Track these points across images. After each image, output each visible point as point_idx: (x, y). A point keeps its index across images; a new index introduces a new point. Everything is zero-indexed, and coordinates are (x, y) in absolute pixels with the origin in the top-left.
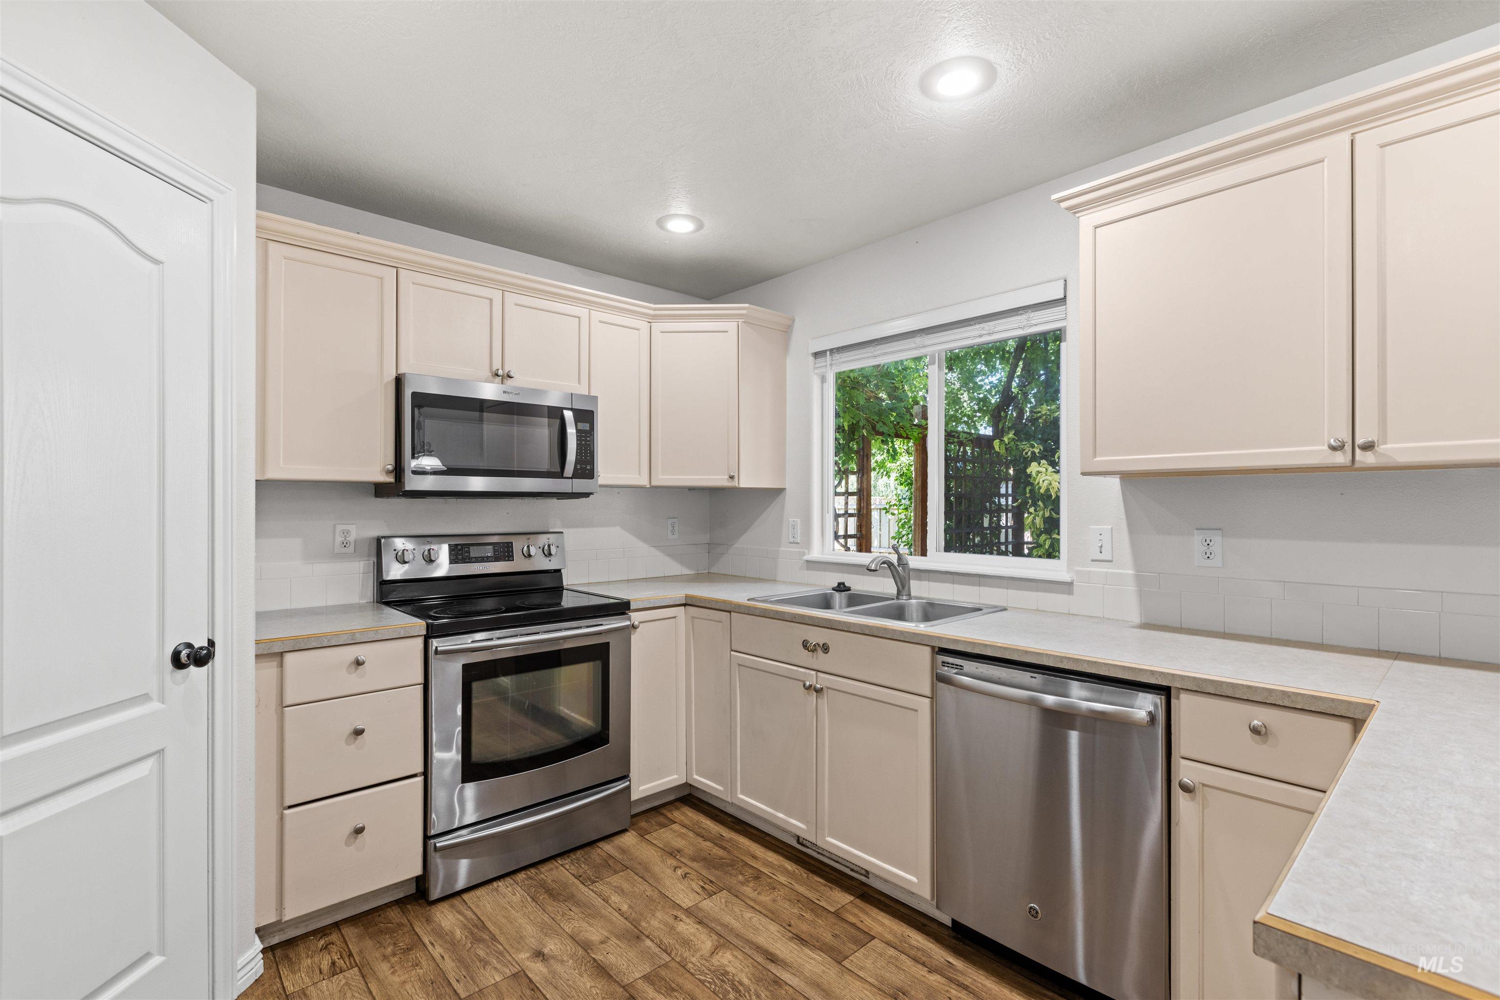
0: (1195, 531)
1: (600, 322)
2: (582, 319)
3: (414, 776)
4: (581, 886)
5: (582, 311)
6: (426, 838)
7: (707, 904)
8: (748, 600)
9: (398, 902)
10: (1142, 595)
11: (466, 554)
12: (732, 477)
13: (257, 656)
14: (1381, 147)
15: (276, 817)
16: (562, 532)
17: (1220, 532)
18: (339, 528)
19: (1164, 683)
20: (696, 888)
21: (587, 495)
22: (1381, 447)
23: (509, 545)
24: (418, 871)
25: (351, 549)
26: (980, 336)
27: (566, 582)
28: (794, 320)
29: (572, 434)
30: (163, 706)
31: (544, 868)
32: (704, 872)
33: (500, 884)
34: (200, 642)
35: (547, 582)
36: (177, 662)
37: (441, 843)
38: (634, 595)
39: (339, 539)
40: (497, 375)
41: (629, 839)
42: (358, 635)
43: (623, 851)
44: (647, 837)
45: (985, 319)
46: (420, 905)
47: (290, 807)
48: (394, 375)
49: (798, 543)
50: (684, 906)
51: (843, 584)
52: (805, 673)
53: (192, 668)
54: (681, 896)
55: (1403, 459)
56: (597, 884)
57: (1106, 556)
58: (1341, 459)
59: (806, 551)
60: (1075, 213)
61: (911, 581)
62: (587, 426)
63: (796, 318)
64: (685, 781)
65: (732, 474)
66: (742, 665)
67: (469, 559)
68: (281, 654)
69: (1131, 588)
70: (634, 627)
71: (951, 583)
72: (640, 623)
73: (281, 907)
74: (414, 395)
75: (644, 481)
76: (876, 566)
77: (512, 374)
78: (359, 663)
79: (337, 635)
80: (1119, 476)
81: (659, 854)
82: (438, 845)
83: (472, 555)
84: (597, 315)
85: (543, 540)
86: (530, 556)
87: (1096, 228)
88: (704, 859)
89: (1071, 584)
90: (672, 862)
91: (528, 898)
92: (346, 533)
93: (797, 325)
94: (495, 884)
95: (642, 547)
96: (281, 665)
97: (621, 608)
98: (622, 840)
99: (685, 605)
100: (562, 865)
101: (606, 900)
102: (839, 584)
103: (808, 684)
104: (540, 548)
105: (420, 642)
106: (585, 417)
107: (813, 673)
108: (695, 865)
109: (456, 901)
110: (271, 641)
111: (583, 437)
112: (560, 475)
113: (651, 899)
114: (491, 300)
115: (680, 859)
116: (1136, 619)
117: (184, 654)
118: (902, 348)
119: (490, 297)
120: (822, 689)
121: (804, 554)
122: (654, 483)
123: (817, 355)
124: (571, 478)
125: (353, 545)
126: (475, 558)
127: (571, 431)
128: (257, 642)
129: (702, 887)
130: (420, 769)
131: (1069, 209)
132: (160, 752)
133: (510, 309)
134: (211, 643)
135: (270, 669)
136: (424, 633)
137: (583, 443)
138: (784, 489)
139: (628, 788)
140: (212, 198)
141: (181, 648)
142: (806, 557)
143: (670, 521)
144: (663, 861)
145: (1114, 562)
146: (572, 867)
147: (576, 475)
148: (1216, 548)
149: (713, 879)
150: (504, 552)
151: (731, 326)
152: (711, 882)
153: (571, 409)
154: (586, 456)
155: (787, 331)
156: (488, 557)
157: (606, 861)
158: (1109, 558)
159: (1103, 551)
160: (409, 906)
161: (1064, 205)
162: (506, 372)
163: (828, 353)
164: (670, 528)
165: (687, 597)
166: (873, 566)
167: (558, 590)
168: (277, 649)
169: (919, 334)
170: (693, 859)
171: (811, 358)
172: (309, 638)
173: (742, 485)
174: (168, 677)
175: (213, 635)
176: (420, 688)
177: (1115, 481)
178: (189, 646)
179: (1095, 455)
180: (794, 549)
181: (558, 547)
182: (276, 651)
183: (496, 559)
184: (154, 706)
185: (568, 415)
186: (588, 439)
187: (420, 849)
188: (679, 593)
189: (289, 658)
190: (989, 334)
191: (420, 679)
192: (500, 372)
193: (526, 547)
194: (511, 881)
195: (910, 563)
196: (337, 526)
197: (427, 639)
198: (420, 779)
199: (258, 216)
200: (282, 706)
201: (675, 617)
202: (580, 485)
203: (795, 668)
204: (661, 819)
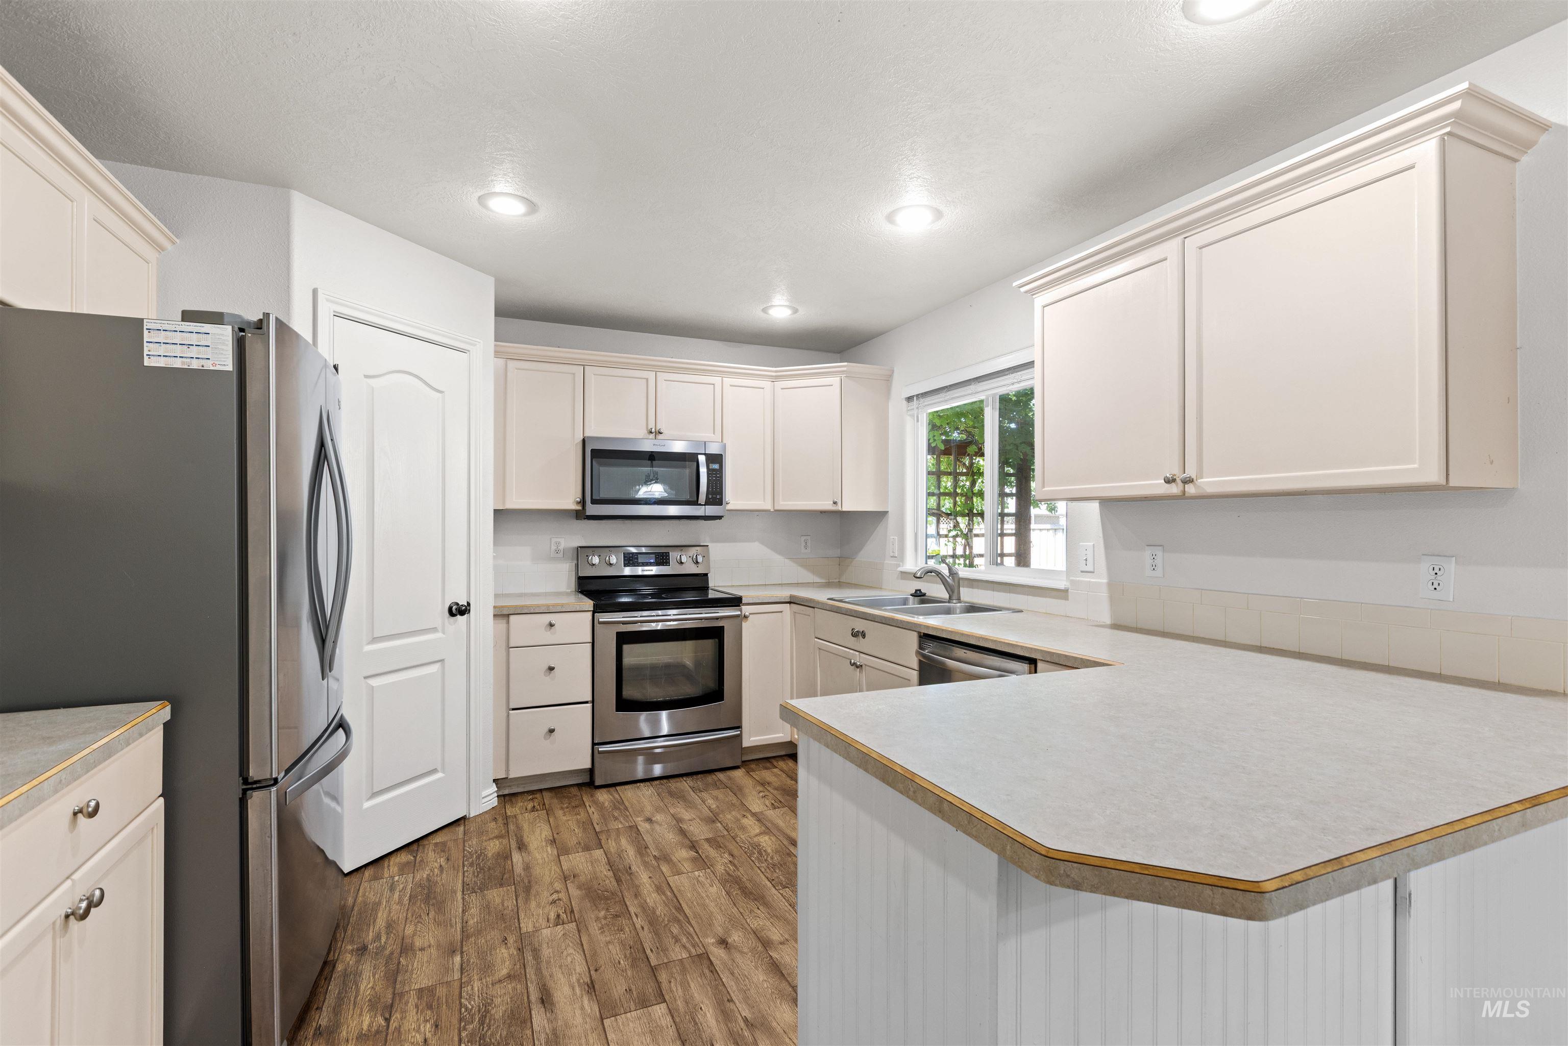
0: (1146, 547)
1: (731, 386)
2: (716, 386)
3: (586, 702)
4: (692, 793)
5: (717, 380)
6: (594, 744)
7: (770, 813)
8: (828, 599)
9: (579, 786)
10: (1112, 600)
11: (635, 560)
12: (835, 503)
13: (494, 615)
14: (1200, 249)
15: (505, 715)
16: (708, 546)
17: (1160, 548)
18: (554, 540)
19: (1033, 656)
20: (768, 804)
21: (720, 518)
22: (1199, 481)
23: (667, 555)
24: (588, 765)
25: (561, 555)
26: (1013, 384)
27: (711, 584)
28: (893, 372)
29: (703, 472)
30: (444, 636)
31: (672, 781)
32: (779, 797)
33: (642, 784)
34: (463, 602)
35: (697, 583)
36: (451, 614)
37: (602, 749)
38: (747, 595)
39: (553, 548)
40: (651, 432)
41: (738, 774)
42: (551, 607)
43: (730, 778)
44: (751, 773)
45: (1016, 370)
46: (590, 788)
47: (513, 709)
48: (582, 438)
49: (896, 557)
50: (753, 811)
51: (920, 590)
52: (853, 654)
53: (458, 616)
54: (755, 806)
55: (1210, 490)
56: (702, 793)
57: (1089, 568)
58: (1174, 489)
59: (901, 563)
60: (1033, 295)
61: (961, 588)
62: (716, 466)
63: (895, 369)
64: (790, 740)
65: (835, 500)
66: (821, 649)
67: (637, 564)
68: (508, 615)
69: (1104, 594)
70: (746, 617)
71: (992, 590)
72: (750, 614)
73: (507, 770)
74: (592, 451)
75: (769, 506)
76: (921, 574)
77: (662, 431)
78: (551, 625)
79: (538, 606)
80: (1098, 501)
81: (754, 783)
82: (600, 749)
83: (640, 561)
84: (728, 381)
85: (693, 551)
86: (682, 563)
87: (1044, 307)
88: (784, 790)
89: (1066, 591)
90: (760, 788)
91: (656, 794)
92: (558, 544)
93: (896, 375)
94: (638, 784)
95: (778, 558)
96: (508, 622)
97: (735, 602)
98: (733, 773)
99: (790, 603)
100: (685, 781)
101: (704, 802)
102: (916, 591)
103: (853, 661)
104: (690, 557)
105: (590, 615)
106: (716, 459)
107: (857, 653)
108: (775, 792)
109: (612, 789)
110: (502, 607)
111: (714, 474)
112: (695, 503)
113: (733, 805)
114: (647, 379)
115: (767, 788)
116: (1108, 621)
117: (454, 608)
118: (963, 393)
119: (646, 377)
120: (861, 666)
121: (899, 566)
122: (776, 508)
123: (909, 399)
124: (705, 505)
125: (562, 553)
126: (642, 563)
127: (703, 470)
128: (495, 607)
129: (773, 804)
130: (589, 698)
131: (1026, 292)
132: (442, 661)
133: (662, 385)
134: (469, 604)
135: (502, 624)
136: (592, 609)
137: (714, 478)
138: (886, 512)
139: (739, 737)
140: (469, 349)
141: (452, 605)
142: (900, 569)
143: (803, 538)
144: (754, 787)
145: (1095, 572)
146: (691, 782)
147: (708, 502)
148: (1159, 561)
149: (782, 801)
150: (662, 559)
151: (835, 380)
152: (780, 802)
153: (705, 454)
154: (716, 488)
155: (888, 379)
156: (651, 563)
157: (715, 782)
158: (1092, 570)
159: (1087, 564)
160: (584, 788)
161: (1023, 289)
162: (658, 429)
163: (915, 398)
164: (803, 544)
165: (791, 596)
166: (919, 574)
167: (705, 588)
168: (505, 612)
169: (974, 382)
170: (776, 789)
171: (905, 402)
172: (522, 607)
173: (844, 509)
174: (446, 620)
175: (469, 600)
176: (589, 646)
177: (1095, 505)
178: (457, 604)
179: (1043, 487)
180: (893, 562)
181: (704, 557)
182: (505, 613)
183: (657, 564)
184: (439, 635)
185: (702, 459)
186: (718, 476)
187: (590, 751)
188: (785, 594)
189: (512, 618)
190: (1018, 382)
191: (590, 640)
192: (653, 430)
193: (679, 556)
194: (649, 784)
195: (960, 573)
196: (553, 539)
197: (594, 612)
198: (590, 705)
199: (495, 346)
200: (509, 647)
201: (781, 612)
202: (711, 510)
203: (848, 650)
204: (768, 765)
